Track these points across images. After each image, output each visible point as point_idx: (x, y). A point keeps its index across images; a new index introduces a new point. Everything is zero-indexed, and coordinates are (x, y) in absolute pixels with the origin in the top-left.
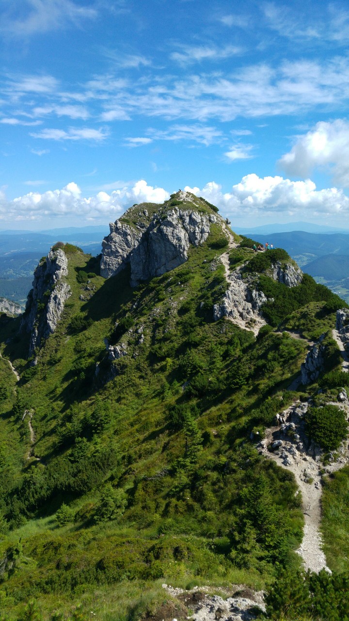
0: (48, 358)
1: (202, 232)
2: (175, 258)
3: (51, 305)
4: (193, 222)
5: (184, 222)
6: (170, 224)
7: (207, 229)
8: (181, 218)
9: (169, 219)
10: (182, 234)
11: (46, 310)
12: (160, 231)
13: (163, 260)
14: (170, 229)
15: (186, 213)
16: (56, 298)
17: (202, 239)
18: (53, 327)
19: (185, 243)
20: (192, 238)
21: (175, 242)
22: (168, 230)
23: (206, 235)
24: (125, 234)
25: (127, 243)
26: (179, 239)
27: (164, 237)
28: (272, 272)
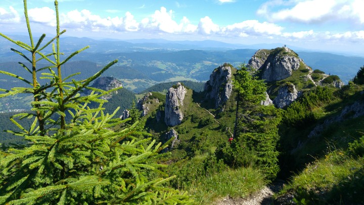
0: (229, 109)
1: (297, 65)
2: (286, 74)
3: (227, 89)
4: (294, 61)
5: (290, 61)
6: (285, 61)
7: (299, 64)
8: (289, 59)
9: (285, 59)
10: (289, 65)
11: (225, 90)
12: (280, 63)
13: (280, 75)
14: (285, 63)
15: (291, 57)
16: (229, 86)
17: (297, 68)
18: (228, 97)
19: (291, 69)
20: (293, 67)
21: (287, 68)
22: (284, 64)
23: (298, 66)
24: (257, 62)
25: (258, 66)
26: (288, 67)
27: (283, 66)
28: (334, 84)
